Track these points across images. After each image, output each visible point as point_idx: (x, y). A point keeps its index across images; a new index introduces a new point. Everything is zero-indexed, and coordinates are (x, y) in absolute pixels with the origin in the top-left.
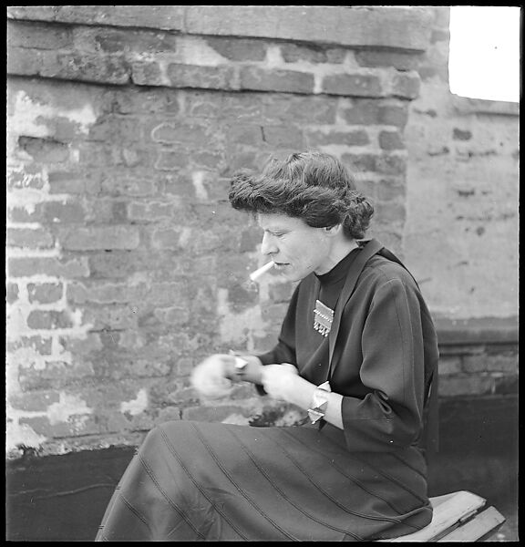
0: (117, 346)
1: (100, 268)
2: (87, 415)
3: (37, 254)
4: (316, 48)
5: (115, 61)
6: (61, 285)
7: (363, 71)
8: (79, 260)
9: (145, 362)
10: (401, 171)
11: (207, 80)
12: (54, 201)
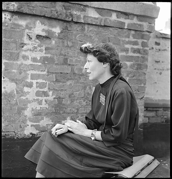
0: (62, 103)
1: (59, 78)
2: (52, 124)
3: (40, 73)
4: (126, 14)
5: (68, 13)
6: (46, 83)
7: (139, 23)
8: (52, 75)
9: (70, 109)
10: (147, 54)
11: (94, 22)
12: (46, 56)
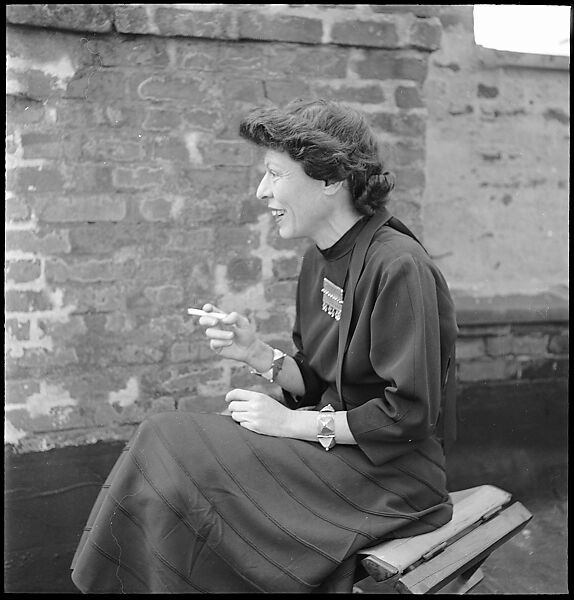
0: (103, 330)
1: (82, 242)
2: (71, 407)
3: (11, 227)
6: (38, 262)
7: (377, 17)
8: (58, 233)
9: (135, 347)
10: (420, 132)
12: (28, 168)
